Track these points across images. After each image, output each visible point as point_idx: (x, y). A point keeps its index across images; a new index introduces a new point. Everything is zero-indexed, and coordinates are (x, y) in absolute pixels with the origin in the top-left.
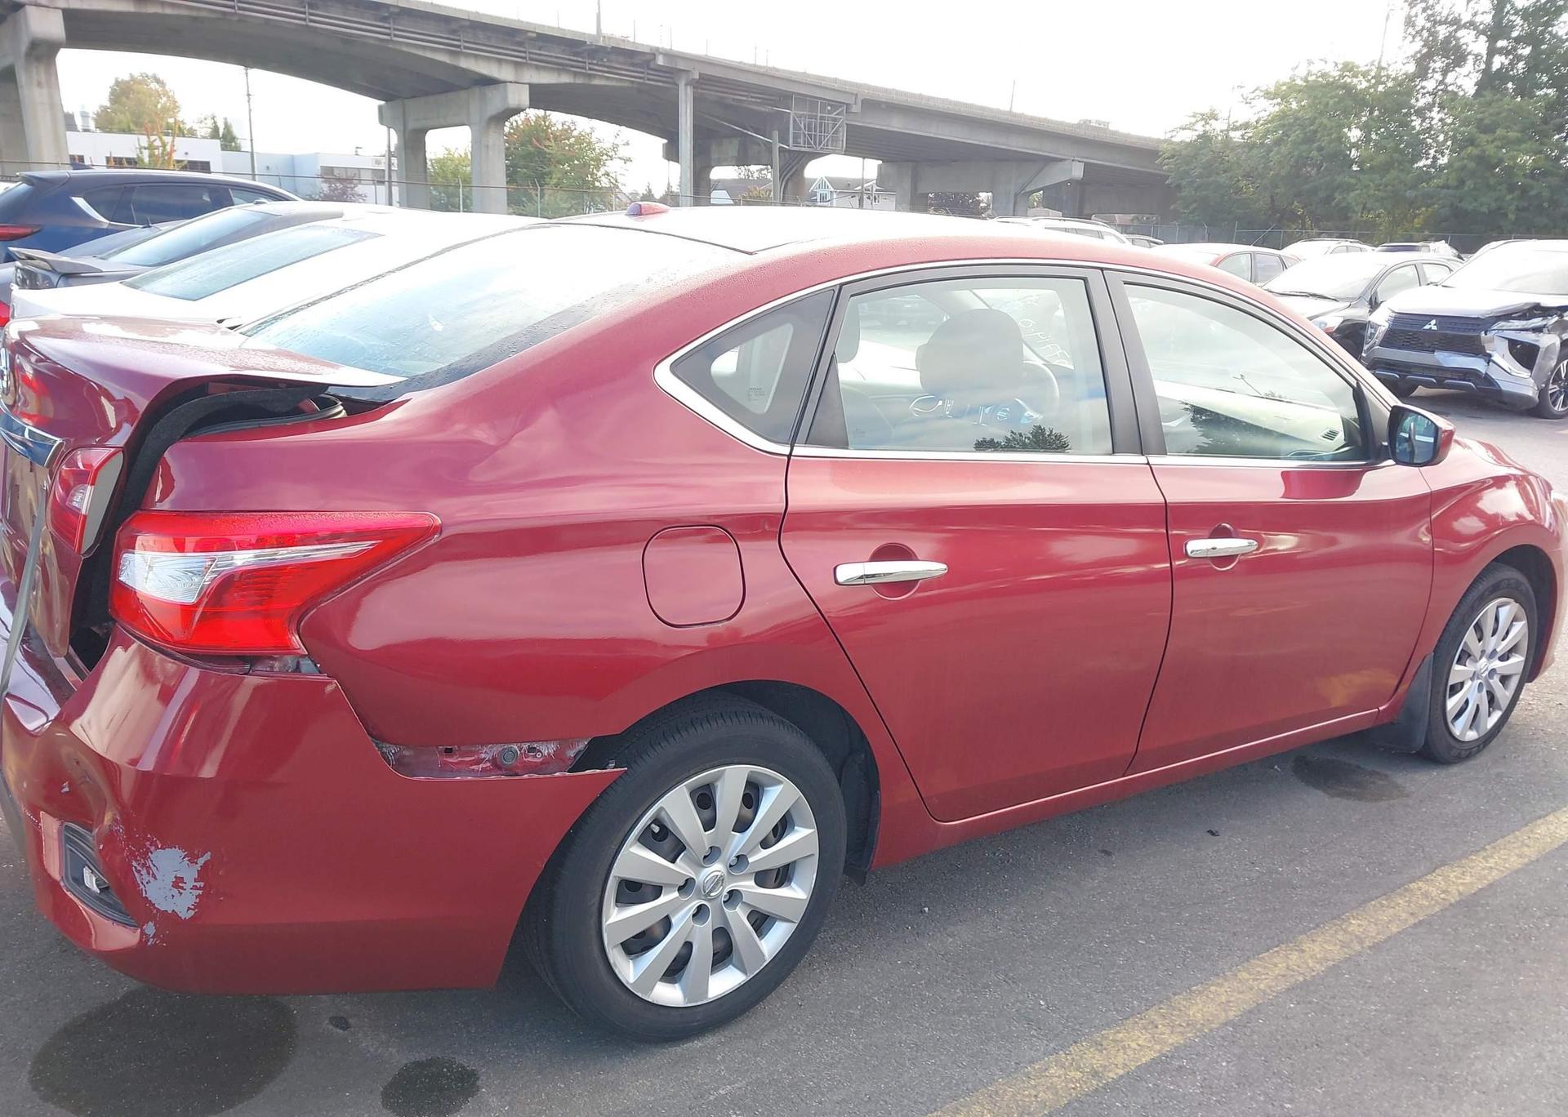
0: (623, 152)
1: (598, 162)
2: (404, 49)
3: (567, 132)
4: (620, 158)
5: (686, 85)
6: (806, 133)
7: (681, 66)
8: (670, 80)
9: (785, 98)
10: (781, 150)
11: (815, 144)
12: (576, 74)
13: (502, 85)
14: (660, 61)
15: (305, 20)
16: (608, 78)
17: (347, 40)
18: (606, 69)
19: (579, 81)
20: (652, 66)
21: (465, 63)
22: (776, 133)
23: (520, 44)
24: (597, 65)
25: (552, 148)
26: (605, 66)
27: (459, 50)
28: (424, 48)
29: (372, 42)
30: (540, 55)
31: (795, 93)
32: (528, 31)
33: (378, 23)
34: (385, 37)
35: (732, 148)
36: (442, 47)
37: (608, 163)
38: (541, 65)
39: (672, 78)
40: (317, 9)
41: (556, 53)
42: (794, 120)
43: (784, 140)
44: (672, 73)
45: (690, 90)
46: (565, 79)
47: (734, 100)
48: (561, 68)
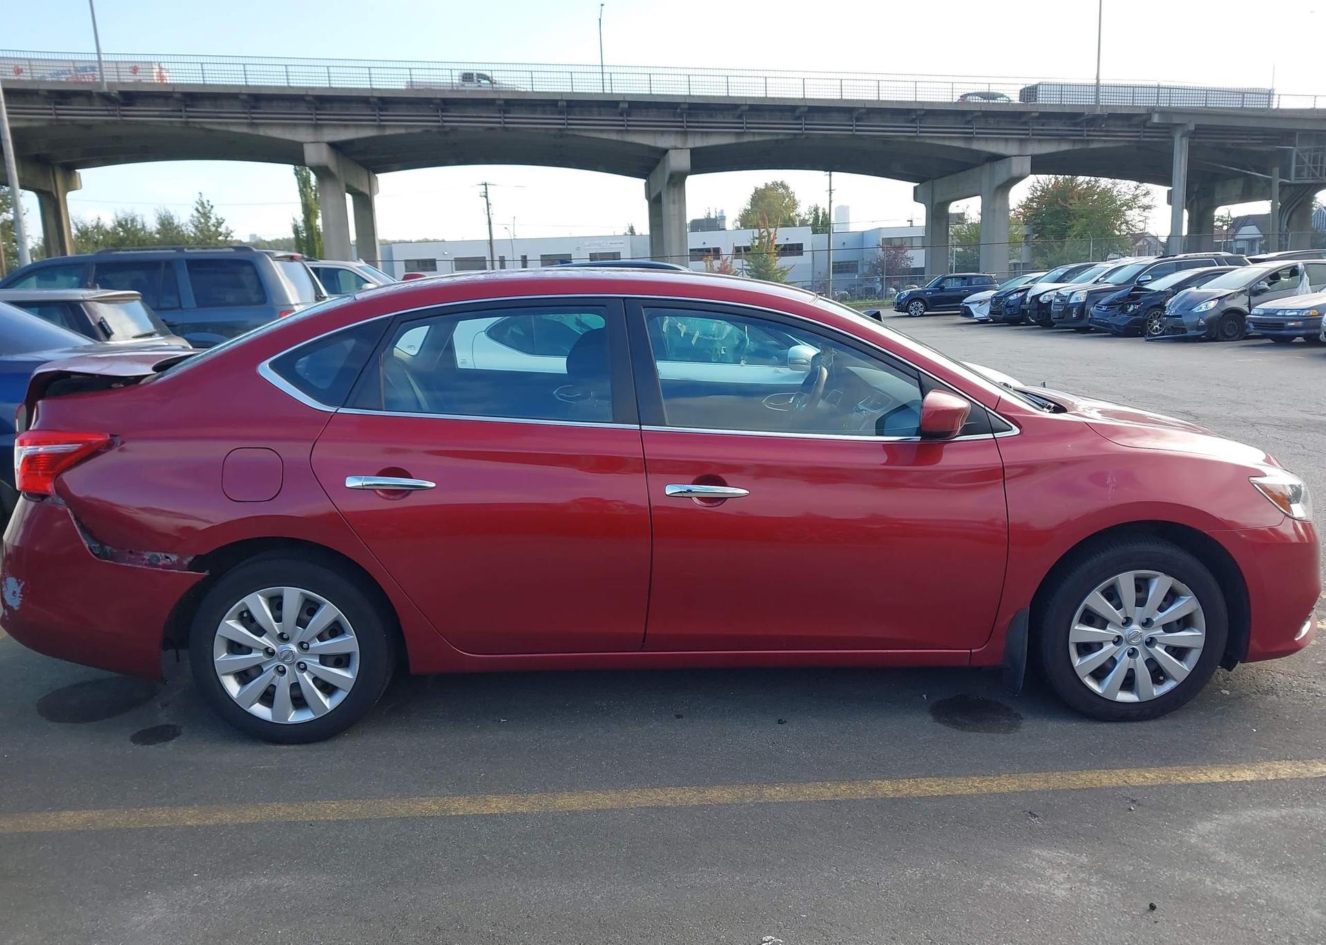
0: (1145, 201)
1: (1118, 213)
2: (928, 141)
3: (1090, 189)
4: (1139, 207)
5: (1182, 137)
6: (1311, 165)
7: (1176, 120)
8: (1168, 135)
9: (1287, 136)
10: (1282, 185)
11: (1321, 175)
12: (1074, 141)
13: (1008, 159)
14: (1156, 119)
15: (852, 130)
16: (1105, 141)
17: (886, 141)
18: (1103, 134)
19: (1078, 146)
20: (1148, 125)
21: (976, 146)
22: (1276, 170)
23: (1025, 123)
24: (1094, 131)
25: (1075, 205)
26: (1102, 131)
27: (972, 136)
28: (944, 138)
29: (903, 139)
30: (1042, 130)
31: (1298, 130)
32: (1031, 112)
33: (909, 125)
34: (912, 134)
35: (1237, 187)
36: (958, 135)
37: (1128, 213)
38: (1042, 138)
39: (1168, 133)
40: (862, 121)
41: (1058, 126)
42: (1298, 156)
43: (1285, 173)
44: (1168, 128)
45: (1185, 141)
46: (1065, 147)
47: (1233, 144)
48: (1061, 138)
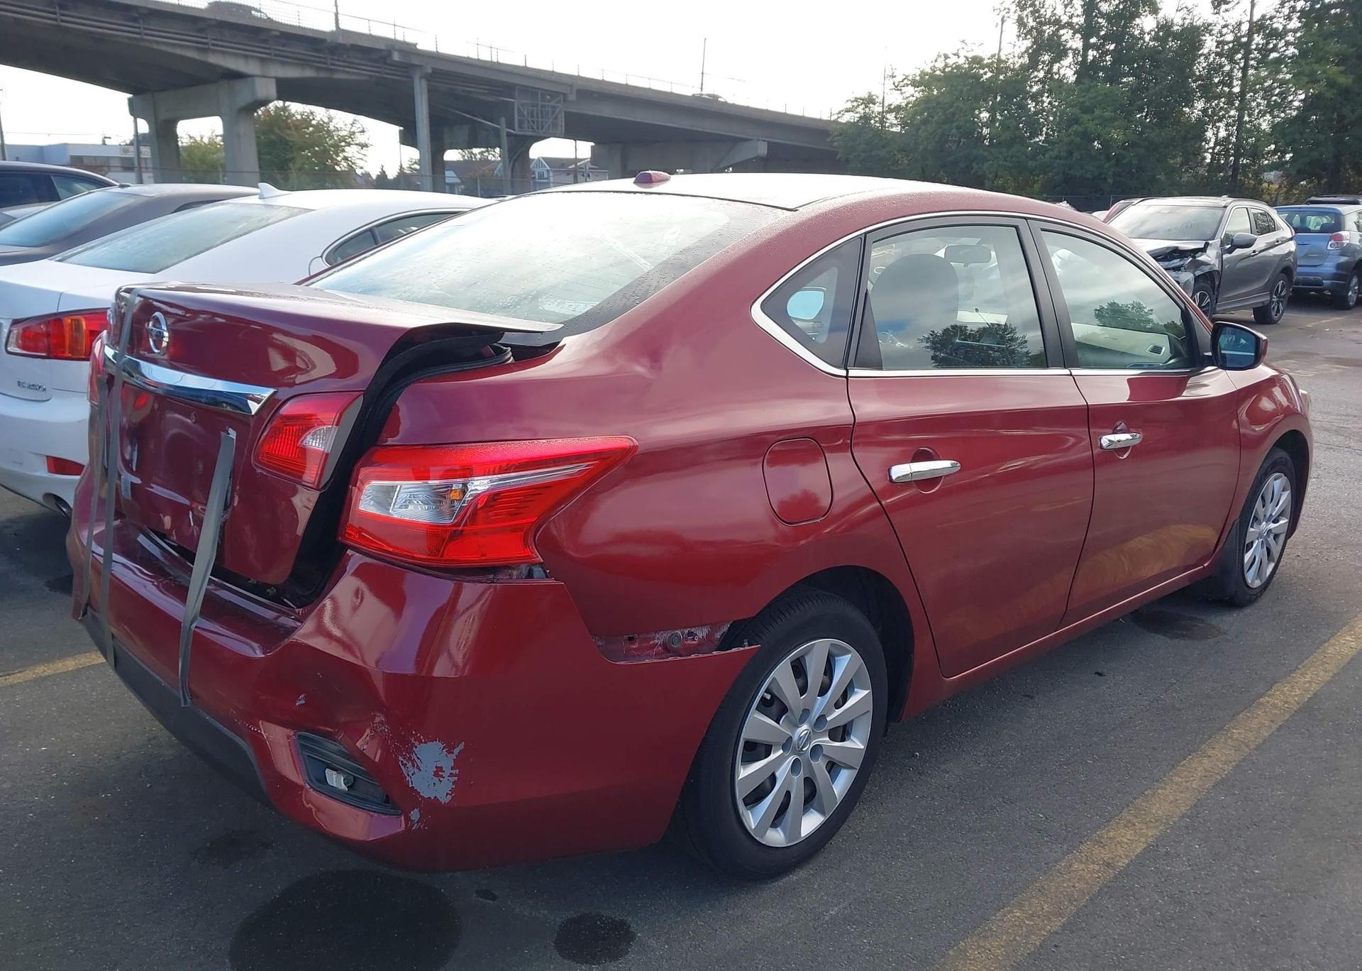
0: (361, 138)
1: (338, 148)
2: (155, 46)
3: (306, 122)
4: (356, 144)
5: (421, 78)
6: (530, 119)
7: (415, 61)
8: (405, 74)
9: (509, 89)
10: (509, 135)
11: (538, 128)
12: (318, 69)
13: (249, 79)
14: (396, 57)
15: (55, 20)
16: (347, 72)
17: (100, 39)
18: (346, 64)
19: (322, 75)
20: (388, 61)
21: (213, 59)
22: (503, 120)
23: (265, 41)
24: (338, 61)
25: (293, 136)
26: (344, 62)
27: (207, 46)
28: (174, 45)
29: (122, 40)
30: (283, 51)
31: (517, 85)
32: (271, 30)
33: (131, 24)
34: (135, 36)
35: (463, 133)
36: (188, 43)
37: (347, 149)
38: (284, 60)
39: (407, 72)
40: (67, 10)
41: (298, 49)
42: (519, 108)
43: (510, 125)
44: (406, 68)
45: (424, 83)
46: (309, 73)
47: (463, 91)
48: (303, 63)
